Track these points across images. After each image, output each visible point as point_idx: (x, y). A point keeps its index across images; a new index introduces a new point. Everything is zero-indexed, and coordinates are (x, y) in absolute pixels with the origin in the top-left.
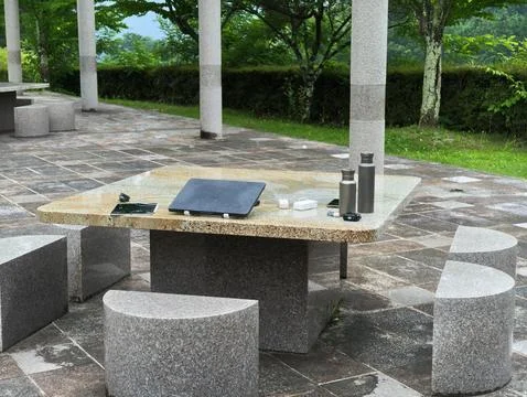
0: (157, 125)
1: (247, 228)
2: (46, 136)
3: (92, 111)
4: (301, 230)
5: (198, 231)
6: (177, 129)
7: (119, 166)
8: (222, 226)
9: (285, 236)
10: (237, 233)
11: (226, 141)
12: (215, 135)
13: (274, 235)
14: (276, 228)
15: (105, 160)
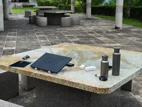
0: (105, 24)
1: (55, 79)
2: (69, 26)
3: (89, 19)
4: (75, 83)
5: (37, 77)
6: (110, 25)
7: (83, 37)
8: (46, 77)
9: (69, 85)
10: (51, 81)
11: (123, 30)
12: (119, 28)
13: (65, 84)
14: (65, 81)
15: (81, 35)
